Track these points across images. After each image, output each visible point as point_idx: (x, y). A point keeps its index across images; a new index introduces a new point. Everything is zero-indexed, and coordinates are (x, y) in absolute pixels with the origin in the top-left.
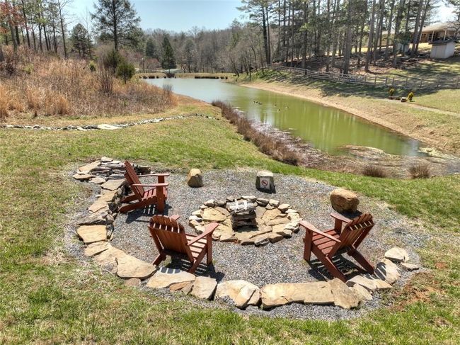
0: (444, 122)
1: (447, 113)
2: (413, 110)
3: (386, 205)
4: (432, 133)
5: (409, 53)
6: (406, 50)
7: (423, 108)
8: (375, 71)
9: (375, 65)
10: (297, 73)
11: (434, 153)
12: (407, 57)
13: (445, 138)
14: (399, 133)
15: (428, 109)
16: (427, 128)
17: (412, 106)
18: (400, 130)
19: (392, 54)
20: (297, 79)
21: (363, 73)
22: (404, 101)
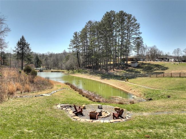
0: (137, 88)
1: (138, 85)
2: (129, 84)
3: (125, 109)
4: (134, 91)
5: (125, 65)
6: (124, 64)
7: (131, 83)
8: (116, 71)
9: (116, 69)
10: (91, 71)
11: (135, 97)
12: (125, 66)
13: (138, 93)
14: (126, 91)
15: (133, 84)
16: (133, 90)
17: (128, 83)
18: (126, 90)
19: (120, 65)
20: (91, 73)
21: (112, 71)
22: (126, 81)
